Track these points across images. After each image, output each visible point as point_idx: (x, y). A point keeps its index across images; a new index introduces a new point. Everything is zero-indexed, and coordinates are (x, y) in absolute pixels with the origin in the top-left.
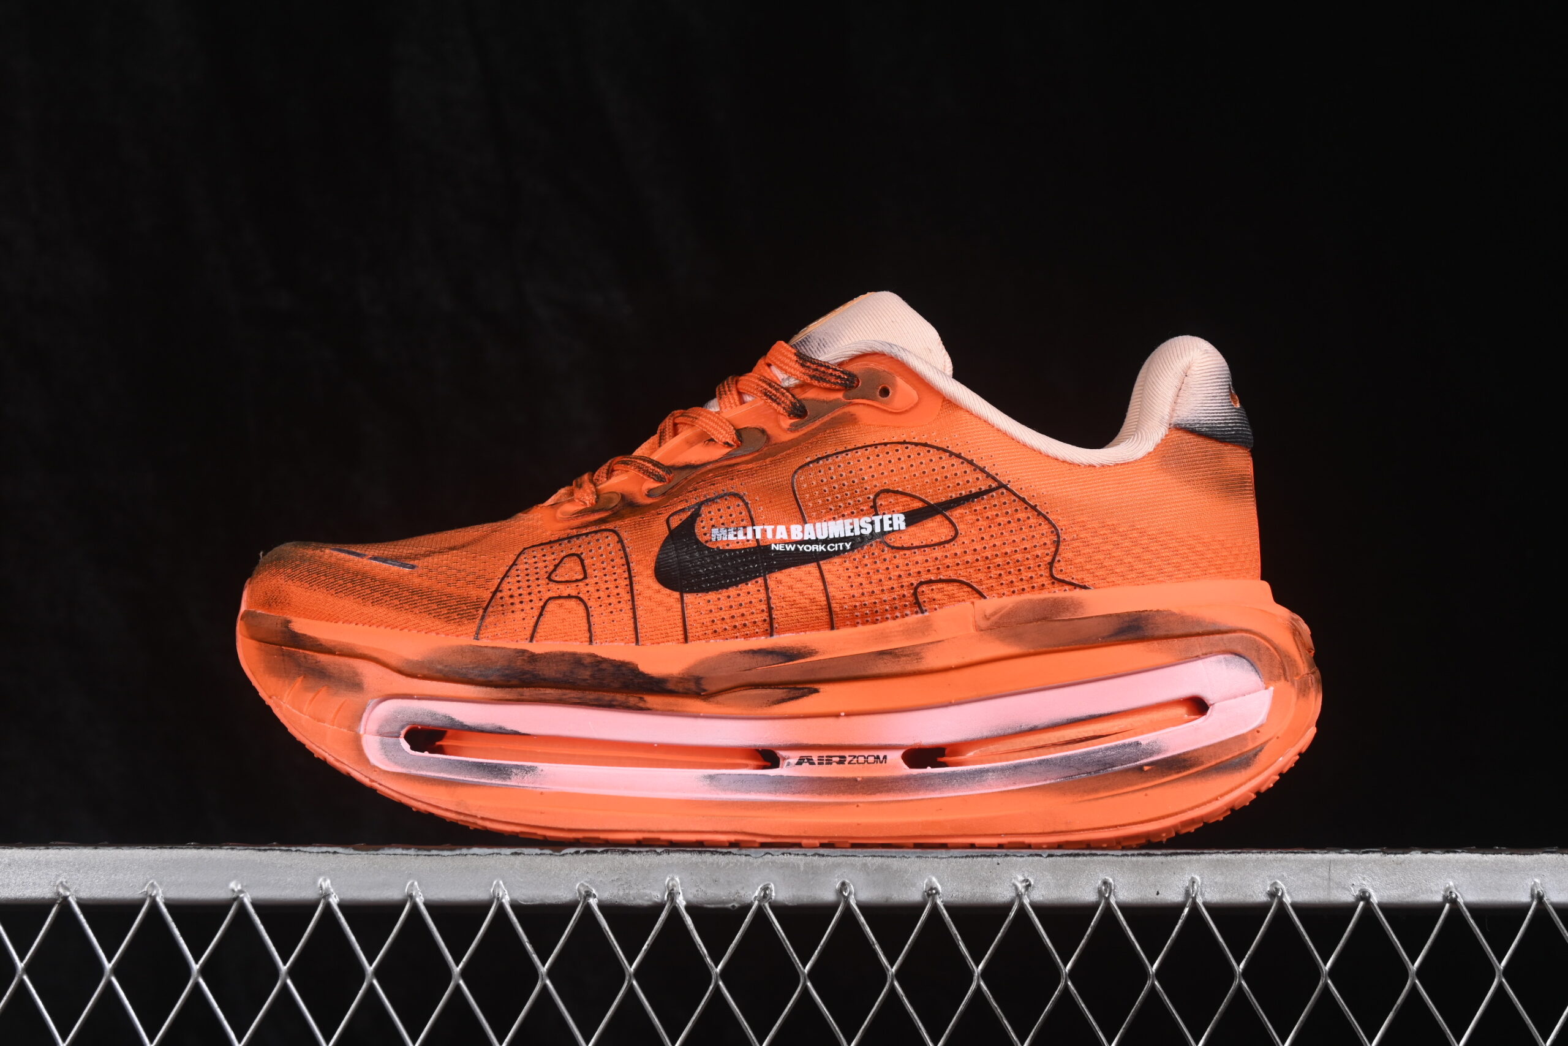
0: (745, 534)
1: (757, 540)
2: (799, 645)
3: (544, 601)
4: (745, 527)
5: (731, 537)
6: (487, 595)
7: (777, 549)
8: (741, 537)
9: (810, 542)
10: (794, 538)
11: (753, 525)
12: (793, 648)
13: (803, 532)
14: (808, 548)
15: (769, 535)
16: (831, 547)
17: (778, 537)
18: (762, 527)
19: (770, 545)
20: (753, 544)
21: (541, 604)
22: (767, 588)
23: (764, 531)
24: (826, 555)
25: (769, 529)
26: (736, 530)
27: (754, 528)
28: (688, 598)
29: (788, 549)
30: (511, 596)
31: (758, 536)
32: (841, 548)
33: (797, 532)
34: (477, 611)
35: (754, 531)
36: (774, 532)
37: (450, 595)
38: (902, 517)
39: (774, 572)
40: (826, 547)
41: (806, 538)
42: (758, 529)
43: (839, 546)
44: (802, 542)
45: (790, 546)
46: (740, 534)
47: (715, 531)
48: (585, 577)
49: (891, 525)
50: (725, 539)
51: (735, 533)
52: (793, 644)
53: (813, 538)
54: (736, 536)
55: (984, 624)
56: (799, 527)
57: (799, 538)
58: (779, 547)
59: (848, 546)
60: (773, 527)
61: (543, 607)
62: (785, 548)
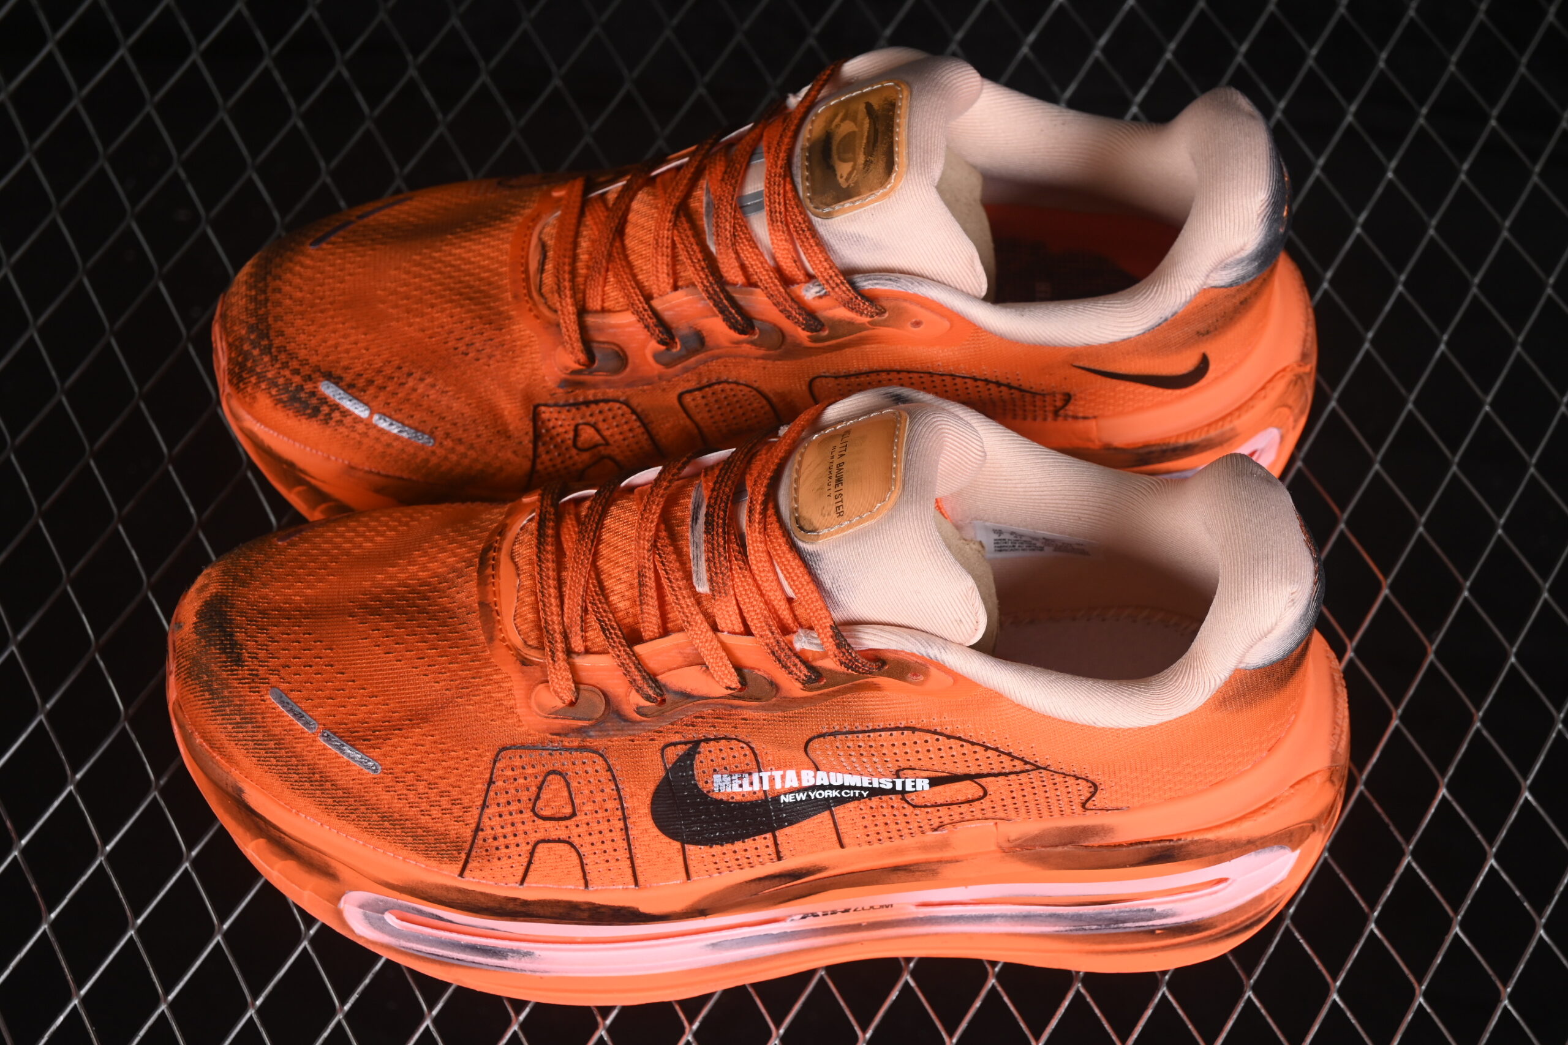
0: (751, 784)
1: (765, 792)
2: (808, 865)
3: (532, 843)
4: (750, 774)
5: (736, 789)
6: (468, 833)
7: (787, 801)
8: (747, 788)
9: (823, 787)
10: (805, 784)
11: (760, 771)
12: (802, 869)
13: (815, 777)
14: (820, 794)
15: (778, 786)
16: (846, 793)
17: (788, 785)
18: (769, 773)
19: (779, 796)
20: (761, 795)
21: (529, 847)
22: (776, 844)
23: (772, 779)
24: (840, 801)
25: (778, 774)
26: (741, 778)
27: (761, 774)
28: (691, 849)
29: (799, 799)
30: (495, 839)
31: (766, 787)
32: (857, 795)
33: (809, 778)
34: (459, 853)
35: (761, 778)
36: (783, 777)
37: (427, 830)
38: (927, 781)
39: (784, 827)
40: (840, 793)
41: (819, 783)
42: (765, 775)
43: (854, 793)
44: (814, 788)
45: (801, 794)
46: (746, 782)
47: (717, 778)
48: (574, 814)
49: (914, 786)
50: (729, 790)
51: (740, 782)
52: (802, 866)
53: (826, 783)
54: (741, 786)
55: (1006, 845)
56: (811, 773)
57: (811, 783)
58: (789, 799)
59: (865, 794)
60: (781, 772)
61: (532, 853)
62: (796, 798)
